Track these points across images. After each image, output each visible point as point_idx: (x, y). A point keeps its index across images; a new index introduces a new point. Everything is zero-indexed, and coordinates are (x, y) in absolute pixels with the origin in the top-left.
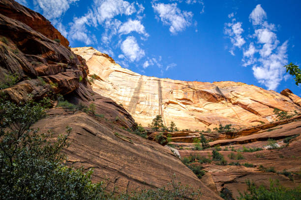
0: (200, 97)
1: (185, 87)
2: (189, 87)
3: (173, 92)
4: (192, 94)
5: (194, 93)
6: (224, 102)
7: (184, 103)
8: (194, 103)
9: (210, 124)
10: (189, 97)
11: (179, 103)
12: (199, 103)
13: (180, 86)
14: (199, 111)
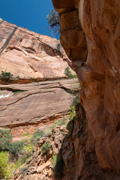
0: (43, 49)
1: (35, 38)
2: (38, 39)
3: (23, 41)
4: (38, 46)
5: (40, 45)
6: (58, 56)
7: (28, 52)
8: (37, 53)
9: (36, 71)
10: (35, 47)
11: (23, 50)
12: (41, 54)
13: (31, 37)
14: (36, 60)
